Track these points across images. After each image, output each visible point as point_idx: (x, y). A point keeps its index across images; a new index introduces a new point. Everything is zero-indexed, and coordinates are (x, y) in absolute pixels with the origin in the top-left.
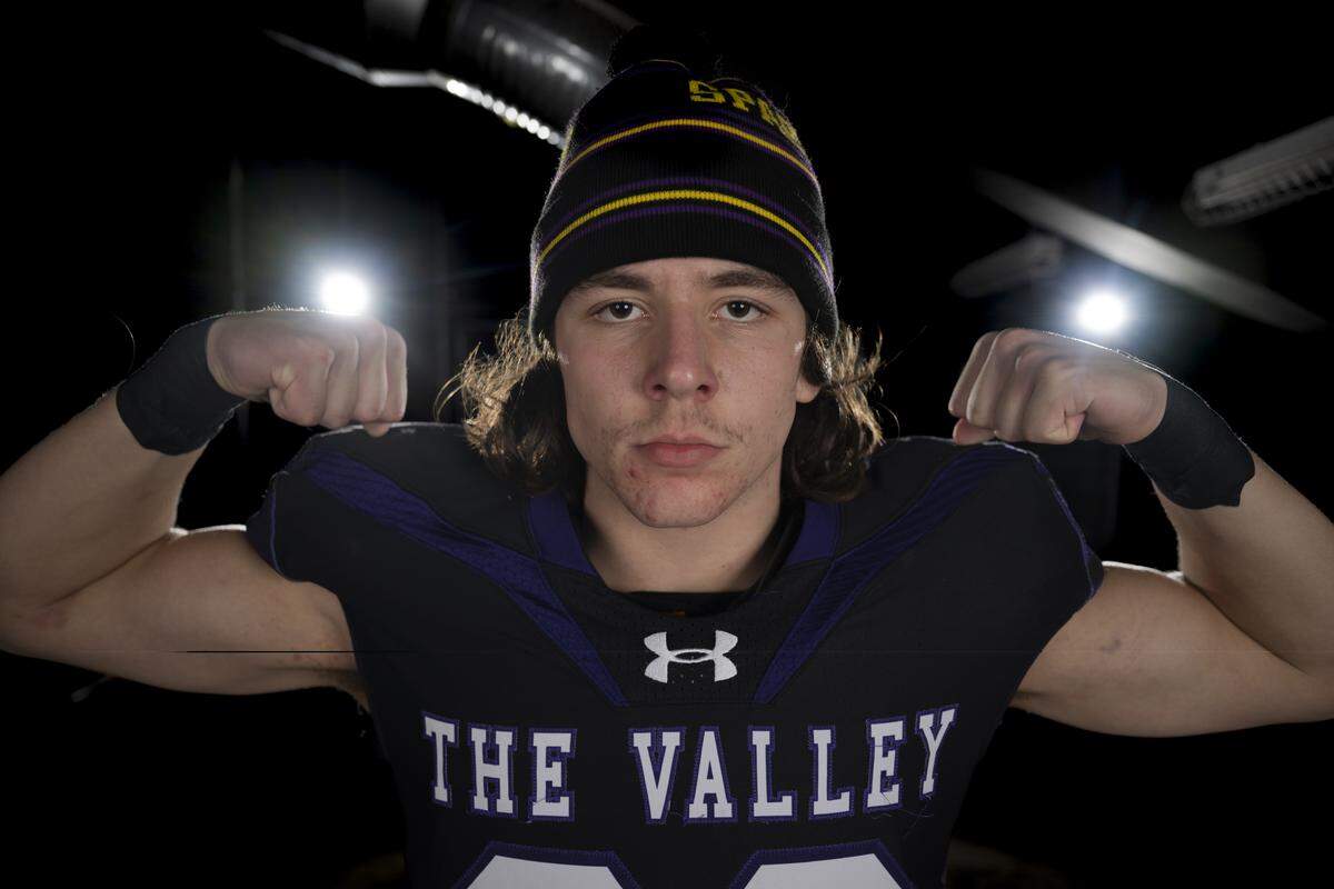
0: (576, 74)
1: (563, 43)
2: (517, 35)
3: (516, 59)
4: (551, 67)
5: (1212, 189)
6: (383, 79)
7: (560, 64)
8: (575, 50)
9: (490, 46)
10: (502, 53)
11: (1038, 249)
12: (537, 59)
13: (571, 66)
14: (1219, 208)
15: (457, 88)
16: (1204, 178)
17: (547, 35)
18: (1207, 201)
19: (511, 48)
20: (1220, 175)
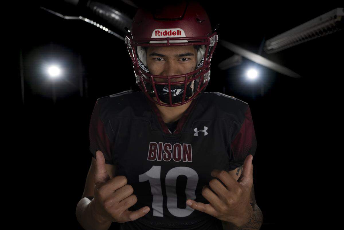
0: (117, 18)
1: (114, 11)
2: (102, 8)
3: (102, 14)
4: (111, 16)
5: (269, 45)
6: (67, 18)
7: (113, 15)
8: (117, 12)
9: (95, 10)
10: (98, 12)
11: (236, 58)
12: (107, 14)
13: (116, 15)
14: (272, 49)
15: (87, 20)
16: (268, 42)
17: (110, 9)
18: (269, 48)
19: (101, 11)
20: (271, 42)
